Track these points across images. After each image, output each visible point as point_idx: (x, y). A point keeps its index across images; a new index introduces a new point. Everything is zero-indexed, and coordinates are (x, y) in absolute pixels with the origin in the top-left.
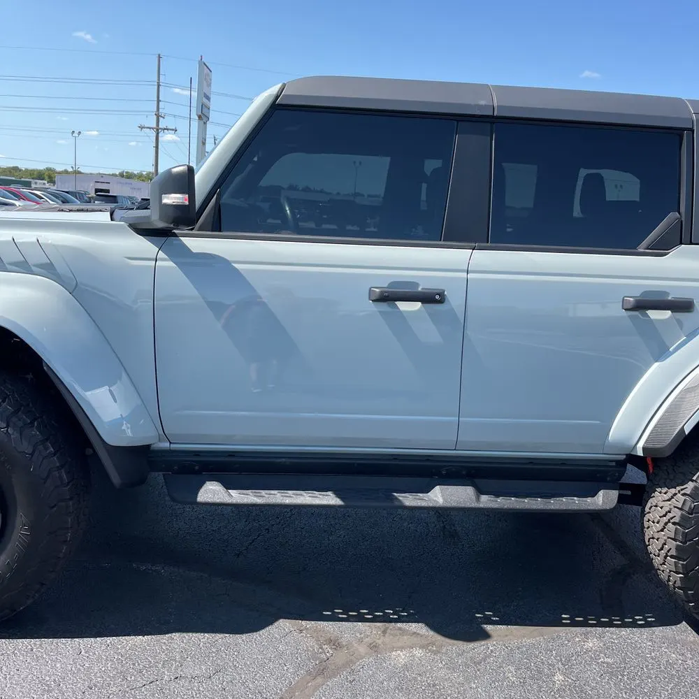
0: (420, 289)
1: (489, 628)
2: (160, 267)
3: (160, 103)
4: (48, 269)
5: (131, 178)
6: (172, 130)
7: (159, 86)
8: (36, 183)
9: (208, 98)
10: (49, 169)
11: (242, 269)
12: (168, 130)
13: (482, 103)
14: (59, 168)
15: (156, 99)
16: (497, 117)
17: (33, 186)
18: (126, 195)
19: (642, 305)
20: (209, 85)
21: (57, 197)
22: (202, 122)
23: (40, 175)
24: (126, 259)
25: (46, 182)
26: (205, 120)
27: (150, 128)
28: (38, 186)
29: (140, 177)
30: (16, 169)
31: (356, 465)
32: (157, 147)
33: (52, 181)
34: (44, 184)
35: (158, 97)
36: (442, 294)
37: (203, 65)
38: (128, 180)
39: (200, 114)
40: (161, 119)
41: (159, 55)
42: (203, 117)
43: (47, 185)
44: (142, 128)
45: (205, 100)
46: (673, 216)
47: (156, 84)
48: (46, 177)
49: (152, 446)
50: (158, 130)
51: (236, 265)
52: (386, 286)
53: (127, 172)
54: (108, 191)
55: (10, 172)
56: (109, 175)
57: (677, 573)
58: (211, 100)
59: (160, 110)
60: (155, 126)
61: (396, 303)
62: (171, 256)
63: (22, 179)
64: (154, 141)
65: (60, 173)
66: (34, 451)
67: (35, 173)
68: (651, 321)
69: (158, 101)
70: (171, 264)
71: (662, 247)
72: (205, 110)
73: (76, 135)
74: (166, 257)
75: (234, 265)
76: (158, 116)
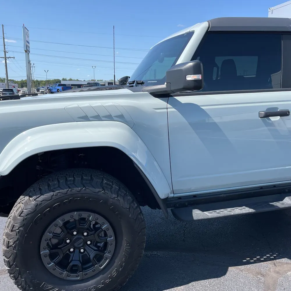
2: (169, 111)
3: (5, 46)
4: (121, 118)
9: (29, 43)
11: (205, 109)
12: (10, 58)
15: (3, 44)
20: (28, 37)
22: (27, 54)
24: (154, 110)
26: (28, 52)
27: (2, 58)
31: (252, 193)
32: (6, 66)
39: (26, 50)
41: (3, 25)
42: (27, 51)
45: (28, 44)
47: (3, 38)
50: (6, 58)
51: (202, 107)
52: (265, 110)
58: (30, 44)
59: (6, 49)
60: (4, 56)
61: (270, 117)
66: (130, 207)
70: (174, 110)
72: (28, 48)
74: (172, 107)
75: (201, 107)
76: (5, 52)
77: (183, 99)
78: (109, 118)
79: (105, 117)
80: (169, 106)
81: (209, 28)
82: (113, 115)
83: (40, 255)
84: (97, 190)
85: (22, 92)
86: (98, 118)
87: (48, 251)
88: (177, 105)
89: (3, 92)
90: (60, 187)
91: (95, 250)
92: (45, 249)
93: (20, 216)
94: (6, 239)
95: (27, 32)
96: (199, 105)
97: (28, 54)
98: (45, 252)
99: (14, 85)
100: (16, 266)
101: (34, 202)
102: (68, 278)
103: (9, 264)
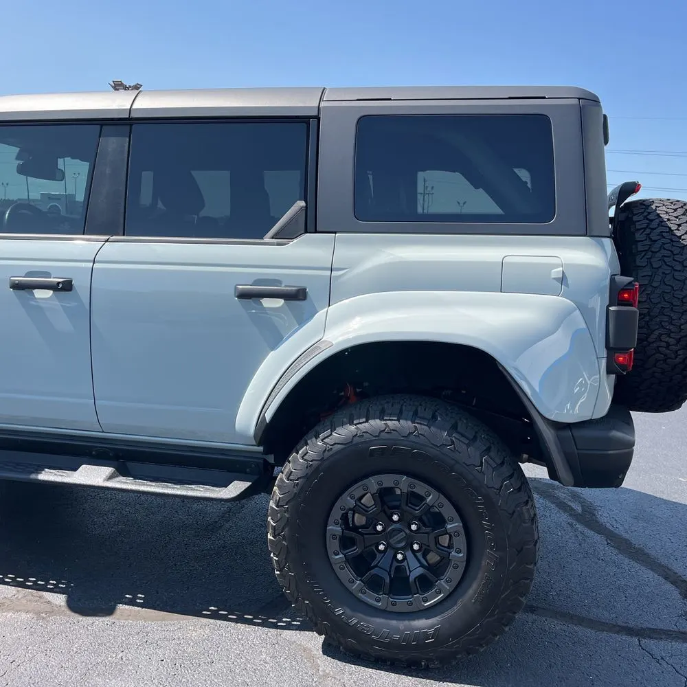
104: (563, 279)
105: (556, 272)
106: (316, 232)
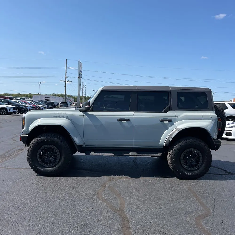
0: (126, 119)
1: (140, 177)
5: (56, 96)
6: (70, 81)
7: (66, 68)
8: (26, 98)
9: (81, 72)
10: (30, 94)
12: (69, 81)
13: (135, 89)
14: (33, 94)
15: (65, 72)
16: (138, 91)
17: (25, 99)
18: (56, 101)
19: (163, 121)
20: (82, 68)
21: (37, 103)
23: (27, 96)
25: (29, 98)
26: (80, 78)
27: (63, 81)
28: (27, 99)
29: (58, 95)
30: (19, 94)
33: (31, 98)
34: (29, 99)
35: (66, 72)
36: (129, 119)
37: (80, 62)
38: (55, 97)
40: (67, 78)
41: (66, 60)
42: (80, 77)
43: (30, 99)
44: (61, 81)
46: (168, 106)
48: (29, 96)
49: (83, 146)
50: (66, 81)
53: (54, 94)
54: (49, 100)
55: (18, 95)
56: (49, 95)
57: (171, 166)
62: (86, 115)
63: (22, 97)
64: (65, 85)
65: (33, 95)
67: (26, 95)
68: (165, 123)
69: (66, 73)
70: (86, 116)
71: (166, 111)
72: (80, 75)
73: (40, 83)
76: (66, 77)
77: (90, 113)
78: (63, 117)
79: (62, 117)
80: (84, 115)
81: (102, 89)
82: (65, 116)
83: (37, 156)
84: (55, 138)
85: (75, 105)
86: (60, 117)
87: (39, 155)
88: (88, 115)
89: (61, 105)
90: (44, 136)
91: (53, 158)
92: (38, 155)
93: (32, 143)
94: (28, 150)
95: (81, 65)
96: (95, 115)
97: (80, 79)
98: (38, 156)
99: (71, 99)
100: (30, 158)
101: (37, 140)
102: (44, 166)
103: (28, 158)
104: (211, 118)
105: (210, 117)
106: (171, 110)
